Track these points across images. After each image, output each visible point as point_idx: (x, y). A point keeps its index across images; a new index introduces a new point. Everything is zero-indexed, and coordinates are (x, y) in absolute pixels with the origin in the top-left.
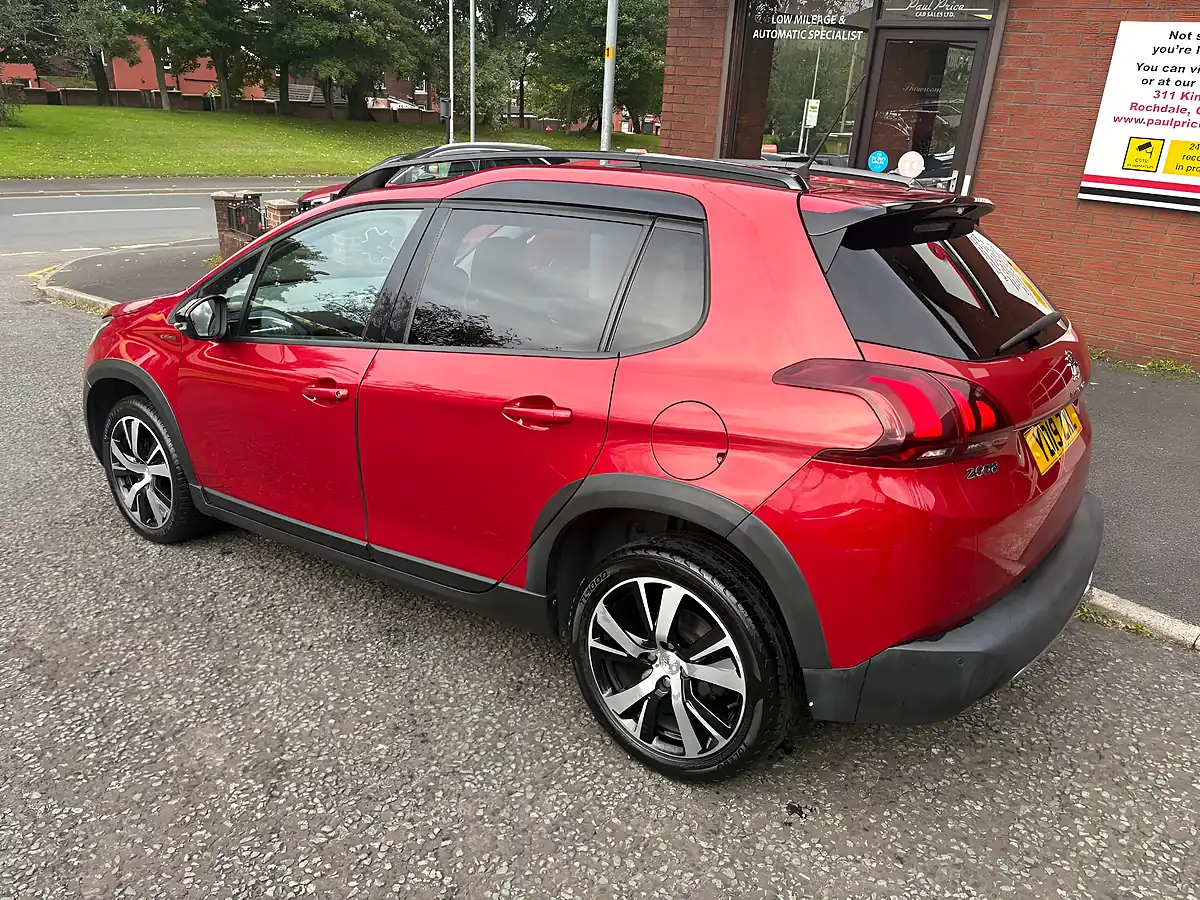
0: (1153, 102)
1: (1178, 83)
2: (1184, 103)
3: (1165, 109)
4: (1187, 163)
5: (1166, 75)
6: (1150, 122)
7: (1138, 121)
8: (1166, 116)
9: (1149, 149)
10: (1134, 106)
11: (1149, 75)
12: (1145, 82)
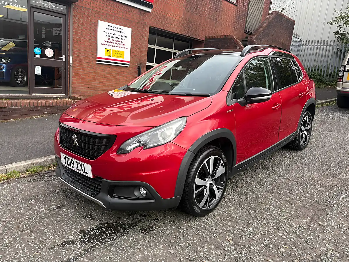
0: (108, 41)
1: (111, 37)
2: (113, 42)
3: (110, 42)
4: (116, 55)
5: (109, 35)
6: (108, 45)
7: (106, 45)
8: (111, 44)
9: (109, 51)
10: (104, 41)
11: (106, 34)
12: (106, 36)
